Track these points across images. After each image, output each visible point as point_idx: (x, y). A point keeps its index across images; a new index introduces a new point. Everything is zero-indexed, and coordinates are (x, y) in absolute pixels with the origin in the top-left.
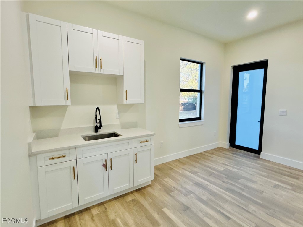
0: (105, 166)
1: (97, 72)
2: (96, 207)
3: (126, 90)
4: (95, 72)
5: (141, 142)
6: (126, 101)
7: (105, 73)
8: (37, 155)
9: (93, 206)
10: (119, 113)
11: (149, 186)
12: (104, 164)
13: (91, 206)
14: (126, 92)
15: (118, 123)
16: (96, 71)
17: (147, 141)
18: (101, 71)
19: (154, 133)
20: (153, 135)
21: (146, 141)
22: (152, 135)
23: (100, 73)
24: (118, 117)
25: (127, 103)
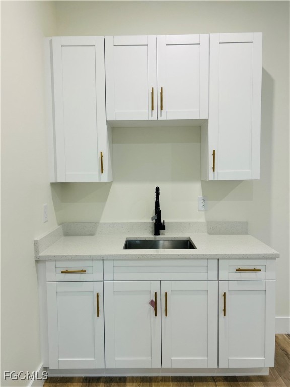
0: (154, 304)
1: (154, 118)
2: (136, 382)
3: (214, 151)
4: (150, 119)
5: (239, 270)
6: (214, 174)
7: (169, 118)
8: (46, 262)
9: (133, 378)
10: (204, 200)
11: (261, 379)
12: (152, 301)
13: (130, 377)
14: (214, 154)
15: (203, 220)
16: (151, 116)
17: (255, 270)
18: (161, 116)
19: (276, 252)
20: (275, 259)
21: (252, 268)
22: (273, 257)
23: (159, 119)
24: (203, 209)
25: (216, 179)
